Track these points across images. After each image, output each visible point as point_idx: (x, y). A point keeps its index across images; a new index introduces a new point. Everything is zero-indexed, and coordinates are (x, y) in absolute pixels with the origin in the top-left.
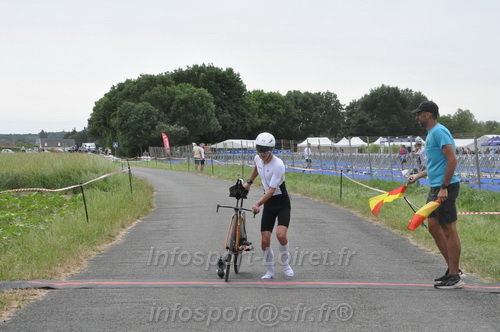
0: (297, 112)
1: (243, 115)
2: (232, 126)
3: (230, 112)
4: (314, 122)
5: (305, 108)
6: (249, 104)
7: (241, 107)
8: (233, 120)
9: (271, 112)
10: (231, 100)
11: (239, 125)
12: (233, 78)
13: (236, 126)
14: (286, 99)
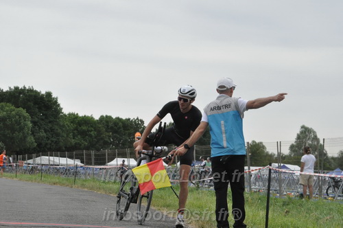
0: (108, 136)
1: (58, 135)
2: (47, 144)
3: (45, 132)
5: (115, 132)
6: (64, 126)
7: (56, 127)
8: (48, 138)
9: (84, 134)
10: (47, 121)
11: (53, 144)
12: (50, 101)
13: (50, 144)
14: (98, 123)
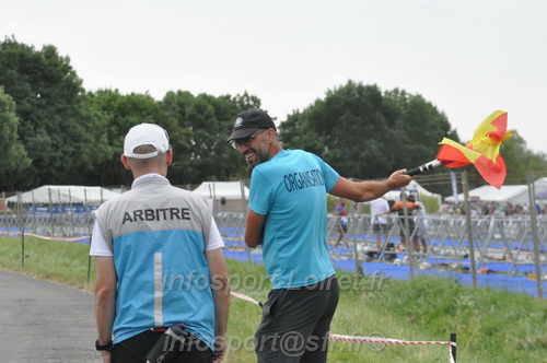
0: (184, 134)
1: (76, 138)
2: (53, 159)
3: (50, 132)
4: (219, 151)
5: (200, 125)
6: (88, 118)
7: (72, 121)
10: (52, 109)
11: (67, 158)
12: (56, 65)
13: (62, 159)
14: (162, 108)
